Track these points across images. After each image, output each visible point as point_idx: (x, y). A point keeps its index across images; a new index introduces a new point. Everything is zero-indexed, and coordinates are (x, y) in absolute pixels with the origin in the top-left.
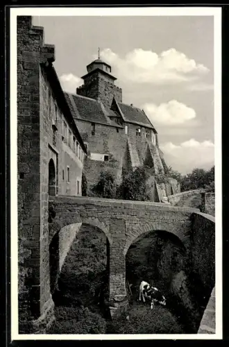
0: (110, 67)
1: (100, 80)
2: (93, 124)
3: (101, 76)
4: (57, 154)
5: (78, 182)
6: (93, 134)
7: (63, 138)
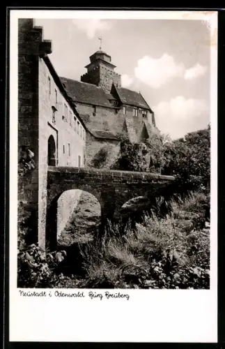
0: (110, 57)
1: (101, 68)
2: (94, 106)
3: (102, 65)
4: (57, 131)
5: (79, 157)
6: (94, 115)
7: (63, 117)
